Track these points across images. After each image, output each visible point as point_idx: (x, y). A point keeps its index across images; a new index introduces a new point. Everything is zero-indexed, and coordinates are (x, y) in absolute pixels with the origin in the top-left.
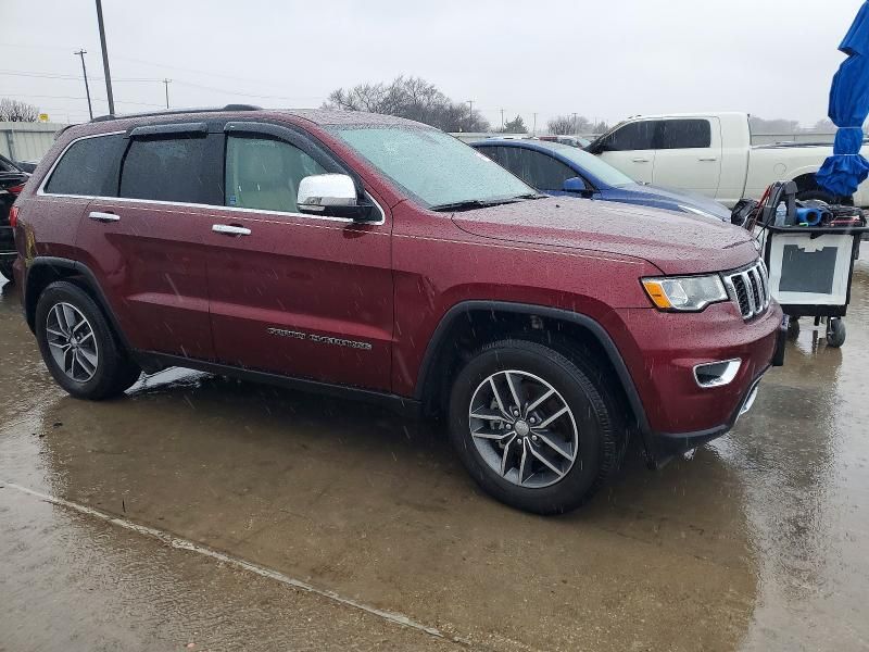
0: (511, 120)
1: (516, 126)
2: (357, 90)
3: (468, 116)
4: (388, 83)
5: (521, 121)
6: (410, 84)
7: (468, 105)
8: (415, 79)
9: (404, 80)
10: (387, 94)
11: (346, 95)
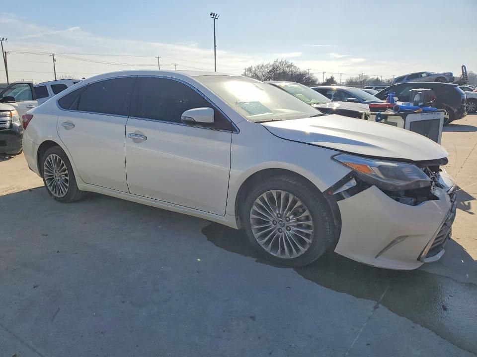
0: (329, 78)
1: (331, 81)
2: (258, 67)
3: (307, 77)
4: (272, 63)
5: (333, 78)
6: (281, 63)
7: (307, 71)
8: (283, 61)
9: (279, 61)
10: (271, 68)
11: (254, 69)
